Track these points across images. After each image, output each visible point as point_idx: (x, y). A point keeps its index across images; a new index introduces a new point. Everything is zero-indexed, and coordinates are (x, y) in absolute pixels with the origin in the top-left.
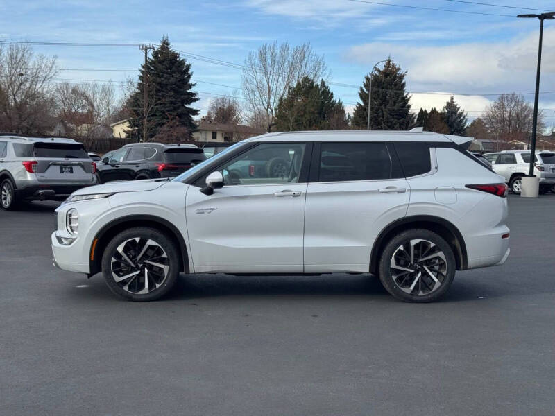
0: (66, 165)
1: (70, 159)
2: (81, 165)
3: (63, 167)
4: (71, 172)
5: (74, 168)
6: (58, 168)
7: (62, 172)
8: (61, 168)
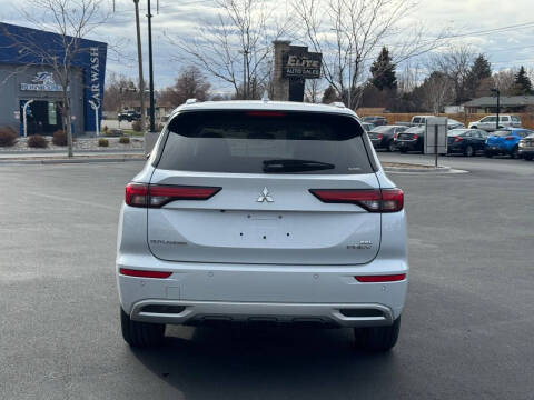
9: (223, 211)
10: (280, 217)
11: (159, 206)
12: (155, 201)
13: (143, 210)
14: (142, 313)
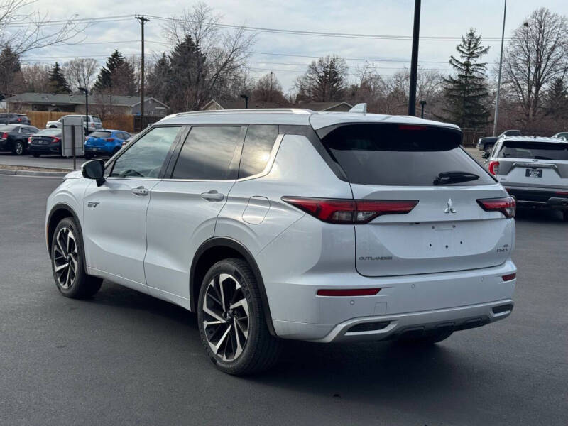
0: (534, 168)
1: (540, 161)
2: (556, 169)
3: (530, 170)
4: (540, 175)
5: (544, 171)
6: (524, 170)
7: (528, 175)
8: (528, 171)
9: (417, 223)
10: (454, 227)
11: (366, 222)
12: (361, 216)
13: (351, 227)
14: (348, 334)
